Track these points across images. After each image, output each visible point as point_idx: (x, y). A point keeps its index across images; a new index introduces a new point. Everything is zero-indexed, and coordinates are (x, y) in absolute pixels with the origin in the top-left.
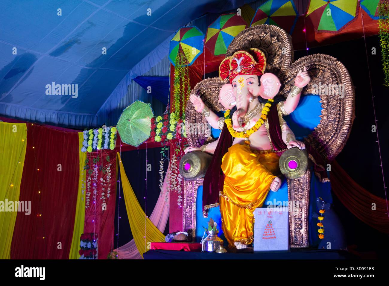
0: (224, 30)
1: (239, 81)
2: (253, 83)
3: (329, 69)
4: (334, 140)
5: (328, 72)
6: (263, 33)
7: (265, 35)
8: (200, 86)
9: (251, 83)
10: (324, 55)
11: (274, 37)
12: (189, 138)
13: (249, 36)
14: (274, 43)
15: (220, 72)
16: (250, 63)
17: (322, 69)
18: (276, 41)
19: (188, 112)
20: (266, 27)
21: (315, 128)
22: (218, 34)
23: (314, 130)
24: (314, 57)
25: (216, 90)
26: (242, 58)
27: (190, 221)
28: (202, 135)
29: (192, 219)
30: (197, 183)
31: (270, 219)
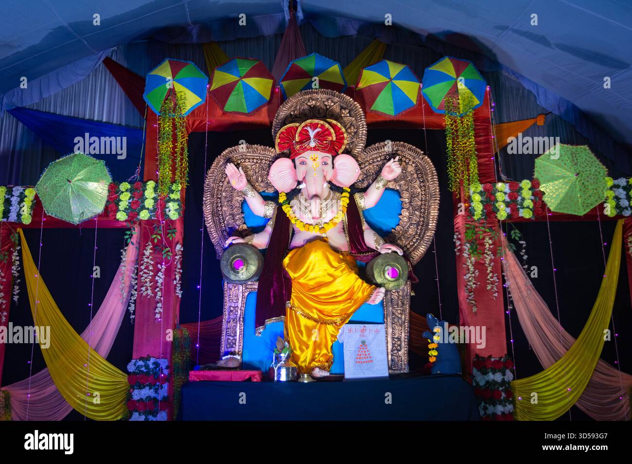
0: (246, 80)
1: (312, 158)
2: (327, 164)
3: (413, 163)
4: (416, 247)
5: (412, 166)
6: (330, 101)
7: (332, 104)
8: (232, 153)
9: (326, 164)
10: (409, 145)
11: (345, 109)
12: (210, 223)
13: (311, 101)
14: (345, 117)
15: (277, 141)
16: (327, 138)
17: (405, 161)
18: (348, 115)
19: (208, 185)
20: (334, 94)
21: (393, 230)
22: (236, 83)
23: (391, 232)
24: (397, 145)
25: (257, 162)
26: (318, 130)
27: (234, 341)
28: (231, 221)
29: (238, 337)
30: (247, 288)
31: (363, 339)
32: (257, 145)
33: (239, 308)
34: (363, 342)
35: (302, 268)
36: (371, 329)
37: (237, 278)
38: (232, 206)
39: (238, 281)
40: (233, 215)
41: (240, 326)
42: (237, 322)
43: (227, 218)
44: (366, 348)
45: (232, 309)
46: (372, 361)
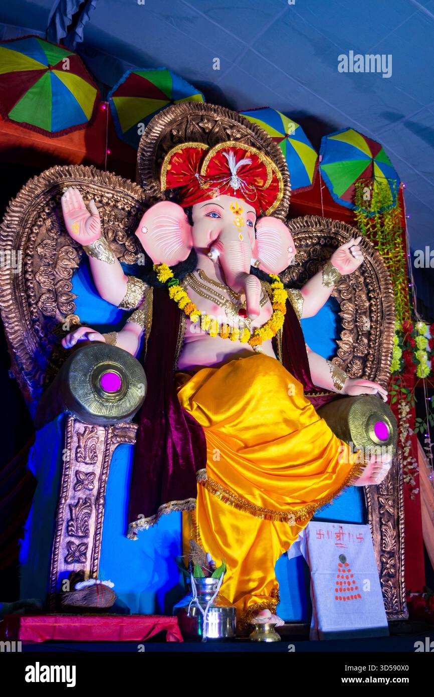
1: (233, 208)
7: (239, 136)
9: (251, 225)
13: (205, 120)
27: (83, 548)
28: (51, 306)
29: (90, 541)
30: (116, 436)
31: (342, 551)
32: (111, 172)
33: (97, 477)
34: (343, 558)
35: (234, 404)
36: (351, 533)
37: (104, 412)
38: (53, 275)
39: (104, 417)
40: (56, 295)
41: (97, 517)
42: (90, 505)
43: (44, 297)
44: (349, 571)
45: (82, 477)
46: (359, 596)
